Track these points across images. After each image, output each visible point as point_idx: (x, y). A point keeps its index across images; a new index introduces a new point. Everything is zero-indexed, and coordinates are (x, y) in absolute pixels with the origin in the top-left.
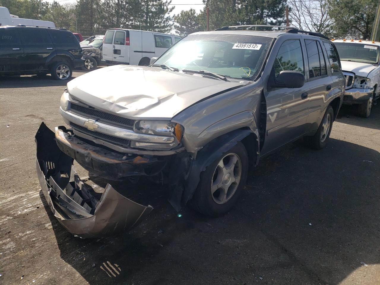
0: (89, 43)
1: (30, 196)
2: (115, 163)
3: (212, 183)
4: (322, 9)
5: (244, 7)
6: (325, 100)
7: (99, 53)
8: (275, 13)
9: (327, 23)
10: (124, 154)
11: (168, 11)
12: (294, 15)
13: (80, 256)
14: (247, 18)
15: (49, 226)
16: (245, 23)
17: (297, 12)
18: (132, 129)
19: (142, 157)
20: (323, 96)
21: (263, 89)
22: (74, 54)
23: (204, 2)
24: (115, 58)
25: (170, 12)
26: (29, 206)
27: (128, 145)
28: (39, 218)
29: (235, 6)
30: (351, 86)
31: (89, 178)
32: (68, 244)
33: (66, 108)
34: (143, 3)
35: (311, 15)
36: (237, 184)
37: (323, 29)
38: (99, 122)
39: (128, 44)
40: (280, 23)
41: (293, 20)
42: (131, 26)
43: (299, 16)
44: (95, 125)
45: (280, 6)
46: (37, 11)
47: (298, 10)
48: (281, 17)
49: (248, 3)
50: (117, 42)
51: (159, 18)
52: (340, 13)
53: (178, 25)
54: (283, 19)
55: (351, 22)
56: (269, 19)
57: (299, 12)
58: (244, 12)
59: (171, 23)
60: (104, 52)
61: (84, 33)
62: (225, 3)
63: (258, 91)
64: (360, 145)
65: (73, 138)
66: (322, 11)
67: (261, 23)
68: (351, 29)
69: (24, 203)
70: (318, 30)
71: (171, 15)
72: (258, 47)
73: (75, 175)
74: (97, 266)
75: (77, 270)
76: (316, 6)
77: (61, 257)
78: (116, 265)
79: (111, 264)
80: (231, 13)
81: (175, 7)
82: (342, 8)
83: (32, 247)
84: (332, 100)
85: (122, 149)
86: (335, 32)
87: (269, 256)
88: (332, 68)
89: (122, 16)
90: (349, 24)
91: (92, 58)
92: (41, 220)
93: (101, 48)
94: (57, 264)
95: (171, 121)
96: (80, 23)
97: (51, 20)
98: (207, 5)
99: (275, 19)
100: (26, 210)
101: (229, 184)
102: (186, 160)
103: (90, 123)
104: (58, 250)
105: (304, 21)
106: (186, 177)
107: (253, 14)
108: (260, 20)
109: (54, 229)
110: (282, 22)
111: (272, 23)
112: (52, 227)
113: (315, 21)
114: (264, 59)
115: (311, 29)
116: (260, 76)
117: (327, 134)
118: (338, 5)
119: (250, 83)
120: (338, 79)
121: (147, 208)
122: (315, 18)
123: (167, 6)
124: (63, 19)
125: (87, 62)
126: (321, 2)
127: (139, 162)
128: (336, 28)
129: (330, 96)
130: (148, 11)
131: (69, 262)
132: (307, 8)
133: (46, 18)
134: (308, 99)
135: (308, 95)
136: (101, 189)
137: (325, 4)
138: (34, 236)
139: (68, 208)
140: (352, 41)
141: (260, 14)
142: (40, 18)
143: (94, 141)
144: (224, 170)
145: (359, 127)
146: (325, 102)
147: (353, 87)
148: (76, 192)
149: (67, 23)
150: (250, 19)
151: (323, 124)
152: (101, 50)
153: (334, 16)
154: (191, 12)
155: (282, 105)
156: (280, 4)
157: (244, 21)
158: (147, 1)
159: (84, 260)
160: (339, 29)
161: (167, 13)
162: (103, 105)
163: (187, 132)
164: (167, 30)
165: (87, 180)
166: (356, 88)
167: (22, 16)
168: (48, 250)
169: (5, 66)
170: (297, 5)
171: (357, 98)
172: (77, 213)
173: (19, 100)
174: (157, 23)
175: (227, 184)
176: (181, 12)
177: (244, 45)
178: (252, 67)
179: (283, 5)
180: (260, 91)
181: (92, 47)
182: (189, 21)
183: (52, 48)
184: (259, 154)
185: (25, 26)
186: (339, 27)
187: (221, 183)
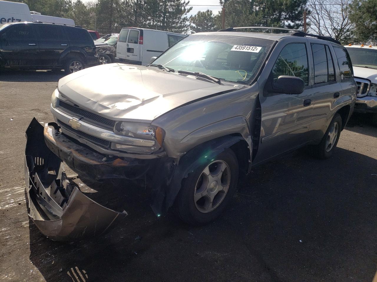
0: (105, 41)
1: (15, 192)
2: (93, 164)
3: (195, 190)
4: (344, 13)
5: (262, 9)
6: (332, 108)
7: (113, 51)
8: (293, 16)
9: (347, 28)
10: (104, 155)
11: (185, 11)
12: (314, 18)
13: (49, 259)
14: (264, 20)
15: (26, 224)
16: (262, 25)
17: (317, 16)
18: (112, 130)
19: (123, 160)
20: (330, 104)
21: (259, 94)
22: (87, 51)
23: (221, 3)
24: (128, 56)
25: (187, 12)
26: (11, 202)
27: (108, 146)
28: (19, 215)
29: (252, 7)
30: (366, 94)
31: (77, 177)
32: (40, 245)
33: (55, 105)
34: (161, 4)
35: (331, 19)
36: (225, 192)
37: (343, 33)
38: (82, 121)
39: (141, 43)
40: (298, 26)
41: (312, 23)
42: (149, 25)
43: (319, 19)
44: (78, 123)
45: (299, 9)
46: (61, 9)
47: (318, 14)
48: (299, 20)
49: (265, 6)
50: (131, 40)
51: (176, 19)
52: (361, 18)
53: (194, 25)
54: (302, 22)
55: (373, 27)
56: (287, 22)
57: (319, 16)
58: (261, 14)
59: (188, 23)
60: (118, 50)
61: (103, 31)
62: (242, 5)
63: (252, 96)
64: (370, 157)
65: (59, 136)
66: (343, 16)
67: (277, 26)
68: (373, 35)
69: (7, 198)
70: (338, 34)
71: (188, 15)
72: (258, 49)
73: (63, 172)
74: (64, 271)
75: (42, 274)
76: (336, 10)
77: (30, 259)
78: (84, 272)
79: (79, 270)
80: (248, 15)
81: (192, 7)
82: (364, 13)
83: (4, 245)
84: (339, 108)
85: (103, 150)
86: (355, 37)
87: (248, 273)
88: (342, 75)
89: (141, 15)
90: (370, 30)
91: (107, 55)
92: (19, 217)
93: (115, 46)
94: (25, 265)
95: (152, 124)
96: (99, 21)
97: (72, 18)
98: (224, 6)
99: (293, 22)
100: (7, 206)
101: (215, 192)
102: (169, 165)
103: (74, 121)
104: (29, 251)
105: (324, 25)
106: (168, 182)
107: (270, 16)
108: (276, 23)
109: (30, 228)
110: (301, 25)
111: (289, 26)
112: (28, 225)
113: (335, 25)
114: (262, 62)
115: (331, 34)
116: (256, 80)
117: (334, 143)
118: (360, 9)
119: (244, 87)
120: (351, 86)
121: (119, 214)
122: (336, 22)
123: (184, 7)
124: (84, 17)
125: (102, 59)
126: (343, 6)
127: (118, 165)
128: (357, 33)
129: (338, 103)
130: (166, 11)
131: (36, 264)
132: (327, 12)
133: (68, 16)
134: (312, 106)
135: (311, 103)
136: (87, 188)
137: (347, 8)
138: (8, 234)
139: (46, 207)
140: (370, 47)
141: (277, 17)
142: (63, 16)
143: (79, 140)
144: (210, 177)
145: (372, 137)
146: (331, 110)
147: (368, 95)
148: (59, 190)
149: (88, 21)
150: (267, 21)
151: (329, 133)
152: (116, 48)
153: (355, 20)
154: (208, 13)
155: (288, 110)
156: (298, 7)
157: (261, 23)
158: (165, 1)
159: (53, 263)
160: (360, 34)
161: (185, 13)
162: (88, 104)
163: (168, 136)
164: (184, 30)
165: (75, 178)
166: (371, 96)
167: (46, 13)
168: (18, 250)
169: (20, 61)
170: (317, 8)
171: (371, 107)
172: (54, 213)
173: (29, 94)
174: (174, 23)
175: (212, 193)
176: (197, 13)
177: (243, 47)
178: (249, 70)
179: (302, 7)
180: (255, 96)
181: (107, 45)
182: (205, 22)
183: (66, 45)
184: (251, 162)
185: (42, 22)
186: (360, 32)
187: (206, 191)
